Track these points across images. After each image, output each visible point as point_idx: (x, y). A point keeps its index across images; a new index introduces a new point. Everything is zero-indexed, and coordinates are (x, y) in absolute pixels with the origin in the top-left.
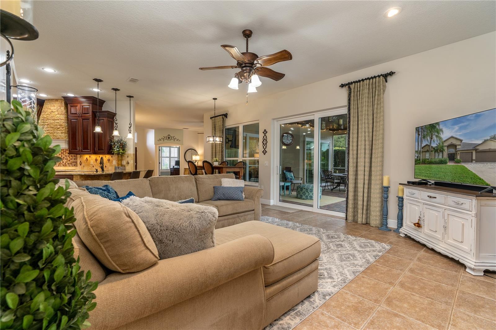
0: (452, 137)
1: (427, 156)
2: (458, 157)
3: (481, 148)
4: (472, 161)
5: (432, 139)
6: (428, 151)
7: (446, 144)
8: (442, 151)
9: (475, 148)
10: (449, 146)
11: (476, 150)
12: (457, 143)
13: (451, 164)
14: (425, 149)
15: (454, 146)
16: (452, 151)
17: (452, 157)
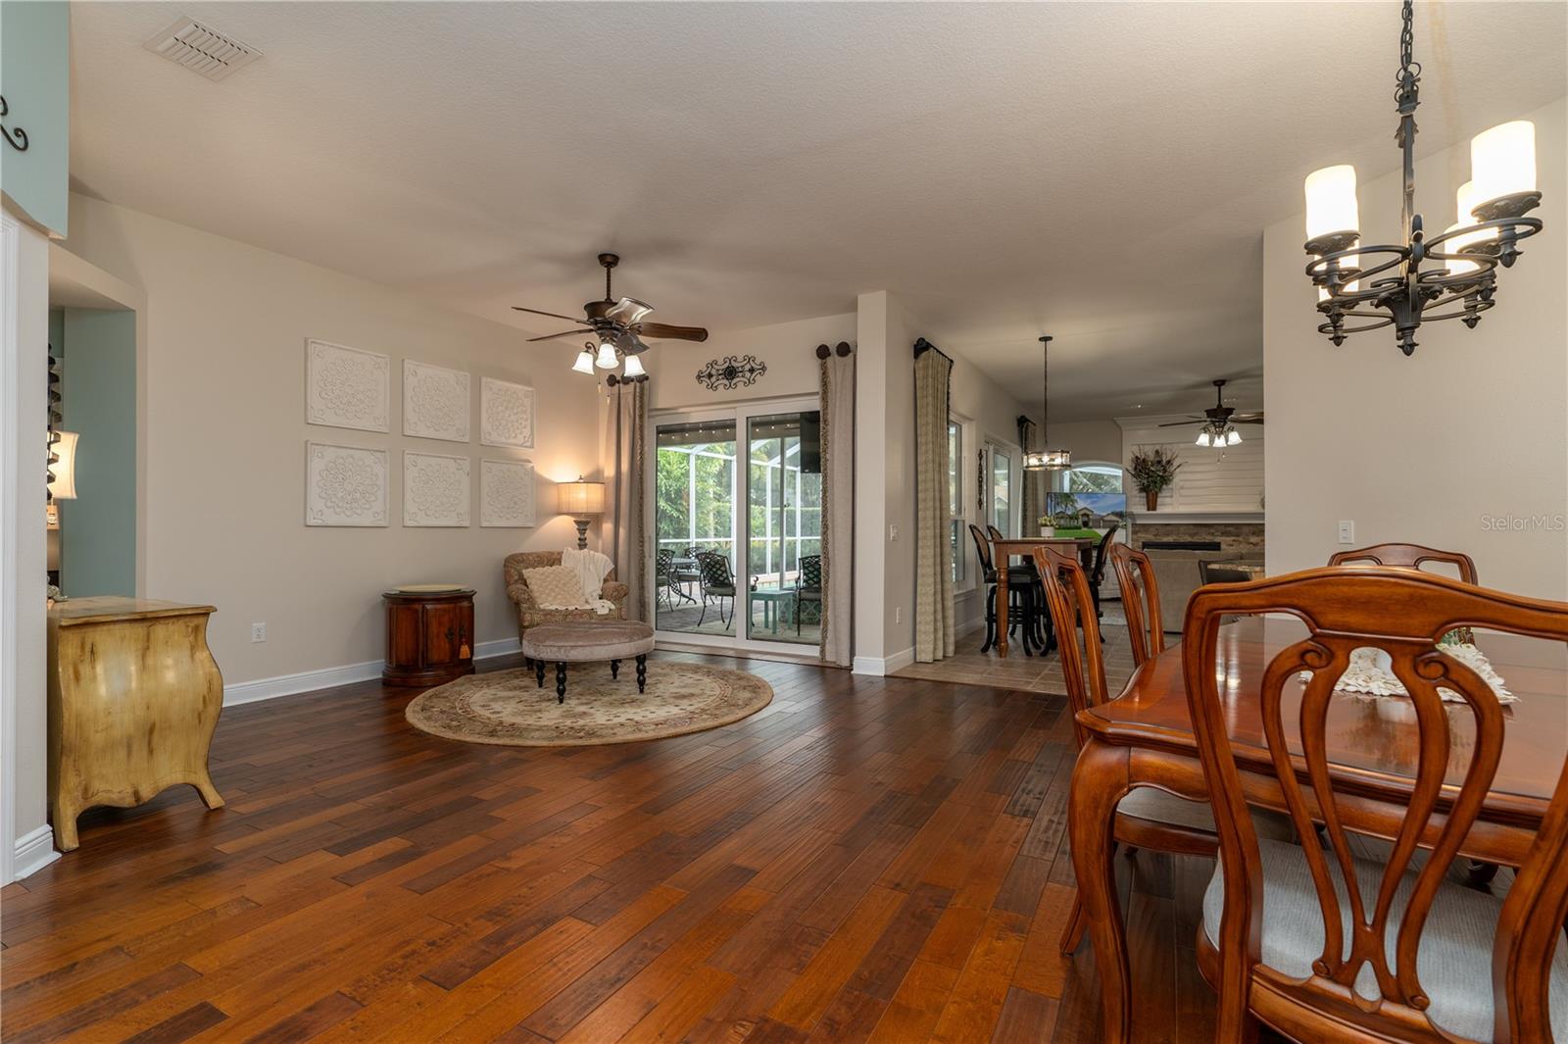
0: (1085, 508)
1: (1062, 522)
2: (1091, 524)
3: (1106, 519)
4: (1100, 527)
5: (1066, 506)
6: (1062, 517)
7: (1080, 513)
8: (1077, 519)
9: (1102, 518)
10: (1083, 515)
11: (1104, 521)
12: (1090, 513)
13: (1085, 529)
14: (1060, 515)
15: (1088, 516)
16: (1086, 519)
17: (1085, 524)
